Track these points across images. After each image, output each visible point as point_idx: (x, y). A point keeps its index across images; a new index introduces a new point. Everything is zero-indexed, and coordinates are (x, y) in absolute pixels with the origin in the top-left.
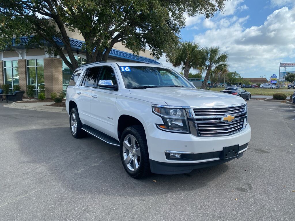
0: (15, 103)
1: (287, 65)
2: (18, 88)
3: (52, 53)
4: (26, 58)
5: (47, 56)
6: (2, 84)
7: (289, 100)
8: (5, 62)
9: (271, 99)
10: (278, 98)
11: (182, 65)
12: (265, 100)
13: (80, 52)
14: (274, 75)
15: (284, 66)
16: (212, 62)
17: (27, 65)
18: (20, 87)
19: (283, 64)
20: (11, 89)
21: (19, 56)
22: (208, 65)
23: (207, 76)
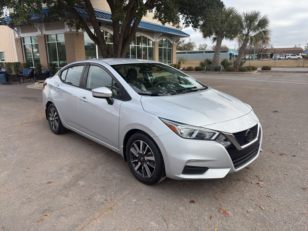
0: (38, 83)
2: (39, 67)
3: (74, 27)
4: (45, 32)
5: (68, 30)
6: (23, 62)
8: (23, 38)
11: (214, 36)
13: (103, 24)
16: (250, 30)
17: (47, 41)
18: (41, 66)
20: (32, 67)
21: (37, 31)
23: (243, 47)
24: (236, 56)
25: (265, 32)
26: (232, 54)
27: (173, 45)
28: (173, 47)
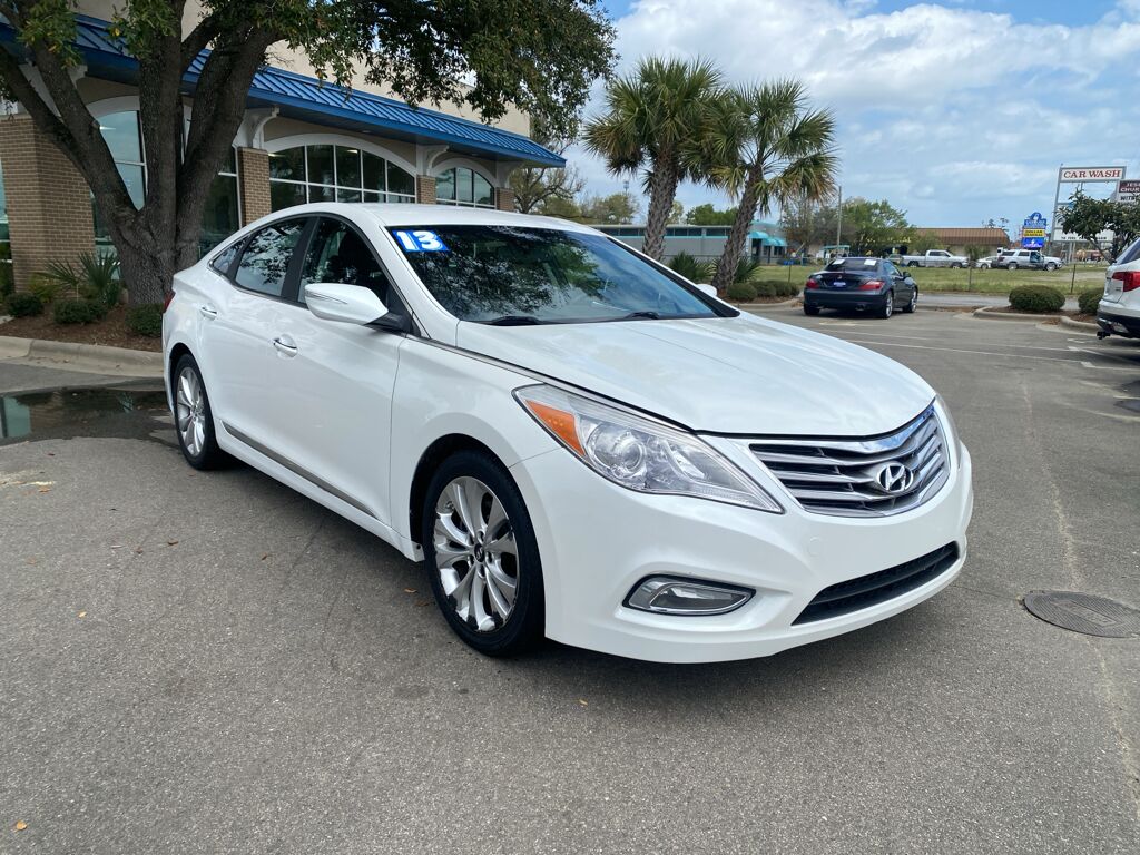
1: (1088, 174)
7: (1072, 315)
9: (1000, 310)
10: (1030, 303)
11: (647, 166)
12: (977, 315)
14: (1036, 218)
15: (1073, 178)
16: (766, 151)
19: (1072, 171)
22: (748, 161)
23: (745, 210)
24: (776, 248)
25: (817, 162)
26: (760, 241)
27: (498, 193)
28: (498, 200)
